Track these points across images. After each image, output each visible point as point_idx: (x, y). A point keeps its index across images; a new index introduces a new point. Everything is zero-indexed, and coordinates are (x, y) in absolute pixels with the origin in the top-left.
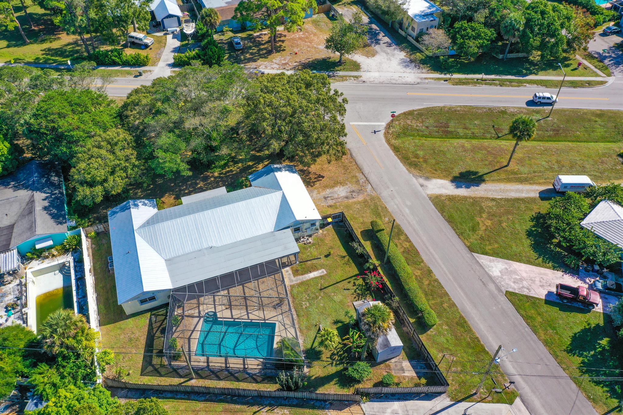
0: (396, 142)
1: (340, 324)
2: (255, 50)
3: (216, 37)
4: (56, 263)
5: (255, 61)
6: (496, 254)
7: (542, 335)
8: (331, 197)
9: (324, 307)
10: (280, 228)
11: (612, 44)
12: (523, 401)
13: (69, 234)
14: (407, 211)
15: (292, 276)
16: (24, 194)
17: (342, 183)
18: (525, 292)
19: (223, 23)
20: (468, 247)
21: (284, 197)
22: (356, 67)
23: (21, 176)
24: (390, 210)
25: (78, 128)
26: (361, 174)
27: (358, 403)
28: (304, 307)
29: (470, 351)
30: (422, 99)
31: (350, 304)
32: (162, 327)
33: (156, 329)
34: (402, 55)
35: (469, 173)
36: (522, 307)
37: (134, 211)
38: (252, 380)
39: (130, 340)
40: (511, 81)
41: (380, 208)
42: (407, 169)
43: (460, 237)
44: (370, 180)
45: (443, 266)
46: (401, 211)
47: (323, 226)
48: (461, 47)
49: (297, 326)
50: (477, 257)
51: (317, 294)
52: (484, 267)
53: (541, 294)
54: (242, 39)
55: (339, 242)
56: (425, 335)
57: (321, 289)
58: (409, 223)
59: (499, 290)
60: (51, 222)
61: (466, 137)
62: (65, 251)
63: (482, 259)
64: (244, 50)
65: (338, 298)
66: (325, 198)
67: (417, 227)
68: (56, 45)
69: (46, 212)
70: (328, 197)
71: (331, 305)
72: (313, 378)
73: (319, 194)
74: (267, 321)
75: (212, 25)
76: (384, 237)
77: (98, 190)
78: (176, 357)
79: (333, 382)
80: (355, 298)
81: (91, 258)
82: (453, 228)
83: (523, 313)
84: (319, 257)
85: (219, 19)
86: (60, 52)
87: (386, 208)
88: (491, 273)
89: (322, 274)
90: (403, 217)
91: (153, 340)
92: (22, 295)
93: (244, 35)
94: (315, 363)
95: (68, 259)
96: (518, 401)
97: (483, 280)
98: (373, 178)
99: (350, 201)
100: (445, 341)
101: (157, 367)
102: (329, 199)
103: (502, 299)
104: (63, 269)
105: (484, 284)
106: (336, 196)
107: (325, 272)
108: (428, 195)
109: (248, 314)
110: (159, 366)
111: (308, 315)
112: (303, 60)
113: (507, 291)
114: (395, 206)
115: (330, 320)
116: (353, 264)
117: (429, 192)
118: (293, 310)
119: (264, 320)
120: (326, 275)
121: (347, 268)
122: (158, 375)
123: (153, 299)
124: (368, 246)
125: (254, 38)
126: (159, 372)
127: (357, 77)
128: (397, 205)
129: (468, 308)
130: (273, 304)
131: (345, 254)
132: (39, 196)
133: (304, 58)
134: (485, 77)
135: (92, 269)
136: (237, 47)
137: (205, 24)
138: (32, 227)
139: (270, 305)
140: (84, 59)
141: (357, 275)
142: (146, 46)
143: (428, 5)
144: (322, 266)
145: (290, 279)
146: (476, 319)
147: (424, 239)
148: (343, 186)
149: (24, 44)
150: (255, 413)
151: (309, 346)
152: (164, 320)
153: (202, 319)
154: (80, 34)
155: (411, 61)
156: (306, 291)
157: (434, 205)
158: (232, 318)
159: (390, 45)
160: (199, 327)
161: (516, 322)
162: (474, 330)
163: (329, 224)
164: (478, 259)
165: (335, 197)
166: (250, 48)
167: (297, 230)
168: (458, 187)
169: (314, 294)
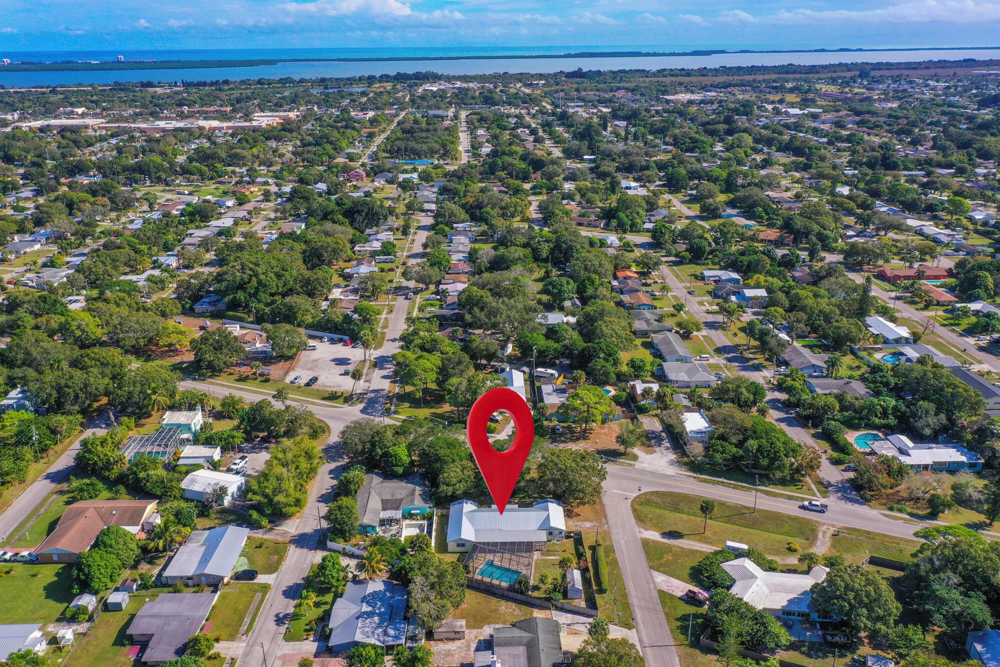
0: (638, 507)
2: (569, 436)
3: (545, 423)
4: (418, 522)
5: (566, 443)
6: (665, 573)
10: (540, 529)
11: (846, 478)
13: (428, 510)
14: (623, 542)
16: (411, 486)
17: (590, 521)
18: (670, 592)
19: (552, 415)
20: (650, 566)
21: (548, 516)
22: (635, 458)
23: (410, 478)
24: (612, 539)
25: (448, 456)
26: (605, 519)
27: (549, 609)
29: (622, 606)
30: (670, 486)
34: (673, 456)
35: (676, 532)
36: (663, 598)
37: (465, 504)
40: (743, 487)
41: (607, 537)
42: (636, 522)
44: (609, 522)
46: (619, 541)
47: (568, 537)
48: (712, 457)
52: (653, 577)
53: (679, 594)
54: (563, 427)
55: (573, 547)
56: (599, 595)
57: (553, 565)
58: (620, 547)
59: (655, 587)
60: (422, 501)
61: (688, 514)
62: (424, 518)
63: (654, 573)
64: (561, 435)
66: (576, 526)
68: (439, 411)
72: (533, 596)
73: (573, 523)
74: (518, 570)
75: (543, 415)
76: (601, 553)
77: (450, 489)
79: (542, 600)
81: (437, 525)
83: (663, 601)
84: (559, 551)
85: (549, 412)
86: (441, 416)
87: (611, 537)
88: (656, 580)
89: (557, 558)
90: (618, 544)
93: (565, 425)
95: (425, 523)
98: (611, 522)
99: (590, 530)
102: (578, 526)
103: (654, 592)
104: (421, 527)
105: (648, 583)
106: (582, 525)
107: (559, 558)
108: (641, 537)
112: (600, 448)
113: (659, 589)
117: (643, 536)
118: (533, 569)
123: (463, 545)
124: (589, 554)
125: (572, 428)
127: (631, 465)
128: (618, 537)
129: (632, 590)
131: (574, 550)
132: (418, 488)
133: (600, 447)
134: (725, 481)
135: (436, 530)
136: (557, 432)
137: (539, 413)
138: (412, 502)
140: (455, 423)
142: (497, 421)
143: (707, 425)
147: (626, 557)
149: (420, 407)
153: (485, 562)
154: (458, 407)
155: (678, 462)
156: (544, 563)
157: (642, 543)
158: (501, 565)
159: (668, 449)
163: (571, 537)
164: (652, 572)
166: (566, 434)
167: (550, 533)
168: (663, 537)
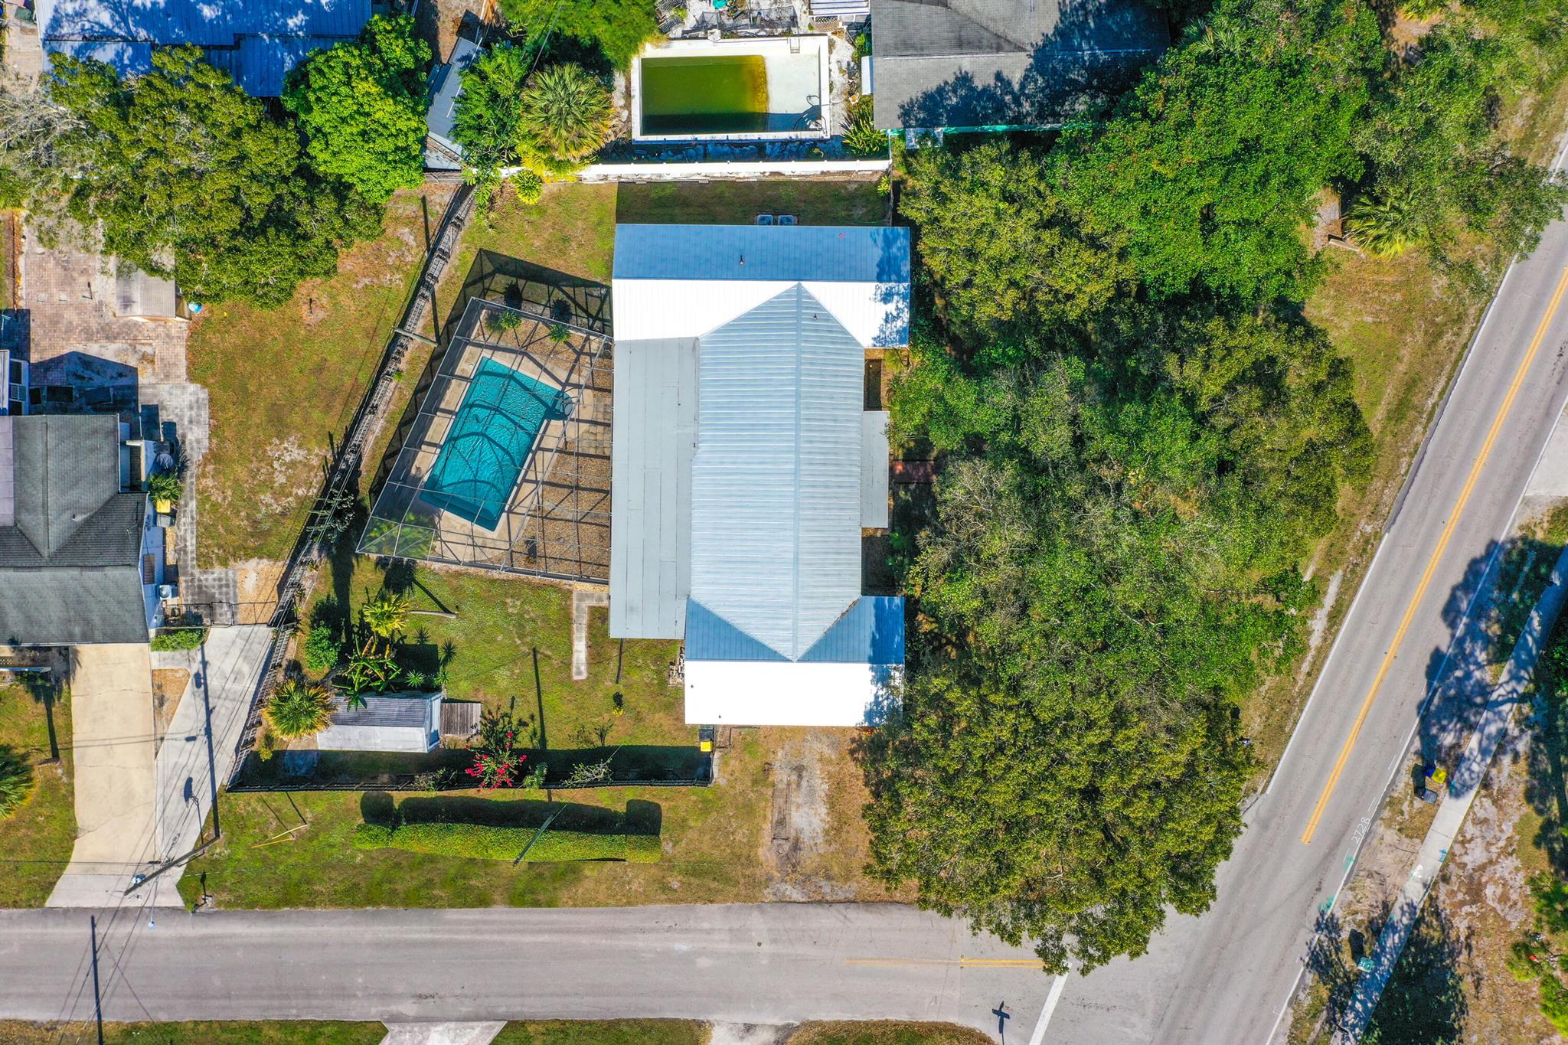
1: (442, 655)
7: (272, 1033)
8: (799, 785)
9: (491, 640)
12: (174, 909)
14: (682, 946)
15: (594, 603)
17: (834, 831)
20: (523, 1024)
23: (1120, 18)
24: (699, 905)
26: (851, 896)
27: (278, 621)
28: (509, 600)
29: (296, 876)
31: (481, 697)
32: (572, 305)
33: (571, 294)
36: (339, 1037)
38: (392, 450)
39: (566, 240)
41: (714, 885)
42: (820, 1024)
43: (557, 1026)
44: (820, 910)
45: (496, 937)
46: (687, 931)
49: (472, 570)
50: (492, 1028)
51: (528, 639)
52: (459, 1024)
55: (649, 743)
56: (359, 810)
57: (535, 651)
58: (643, 931)
63: (482, 1033)
65: (503, 678)
66: (799, 770)
67: (623, 942)
69: (951, 80)
70: (800, 776)
71: (494, 657)
72: (354, 561)
73: (821, 760)
74: (504, 515)
78: (494, 321)
79: (333, 595)
80: (490, 713)
81: (815, 179)
82: (590, 1023)
83: (328, 1030)
84: (622, 681)
87: (711, 902)
88: (440, 1028)
89: (574, 670)
90: (666, 925)
91: (548, 283)
92: (762, 28)
94: (380, 576)
95: (825, 128)
96: (177, 901)
97: (430, 1000)
98: (823, 918)
99: (767, 827)
100: (331, 840)
101: (487, 282)
102: (794, 777)
103: (374, 1010)
104: (805, 116)
105: (420, 996)
106: (797, 798)
107: (576, 678)
108: (711, 1025)
109: (536, 482)
110: (487, 285)
111: (487, 601)
113: (386, 1031)
114: (706, 925)
115: (459, 640)
116: (574, 747)
117: (719, 1033)
118: (511, 576)
119: (510, 511)
120: (570, 677)
121: (569, 729)
122: (470, 280)
126: (474, 283)
128: (709, 932)
129: (381, 928)
130: (538, 540)
131: (609, 741)
135: (781, 178)
139: (538, 533)
141: (543, 740)
144: (594, 678)
145: (591, 596)
146: (352, 928)
147: (584, 940)
148: (827, 832)
150: (331, 436)
151: (419, 577)
152: (586, 311)
153: (559, 388)
156: (546, 619)
157: (674, 1021)
158: (539, 448)
160: (546, 380)
161: (315, 1002)
162: (332, 909)
164: (485, 1024)
165: (794, 794)
169: (530, 634)
